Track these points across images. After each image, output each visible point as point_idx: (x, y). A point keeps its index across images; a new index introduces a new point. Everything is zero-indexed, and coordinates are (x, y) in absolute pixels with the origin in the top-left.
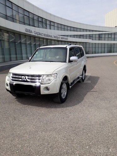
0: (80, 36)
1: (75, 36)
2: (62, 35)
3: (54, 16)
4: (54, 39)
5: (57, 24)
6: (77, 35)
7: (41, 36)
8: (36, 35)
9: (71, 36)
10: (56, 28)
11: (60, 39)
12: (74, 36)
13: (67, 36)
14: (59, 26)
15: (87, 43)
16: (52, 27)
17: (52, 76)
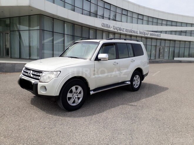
0: (181, 33)
1: (173, 33)
2: (152, 31)
3: (144, 8)
4: (141, 35)
5: (147, 17)
6: (176, 31)
7: (122, 32)
8: (116, 31)
9: (166, 32)
10: (145, 22)
11: (149, 36)
12: (171, 32)
13: (161, 32)
14: (150, 20)
15: (192, 42)
16: (140, 21)
17: (53, 73)
